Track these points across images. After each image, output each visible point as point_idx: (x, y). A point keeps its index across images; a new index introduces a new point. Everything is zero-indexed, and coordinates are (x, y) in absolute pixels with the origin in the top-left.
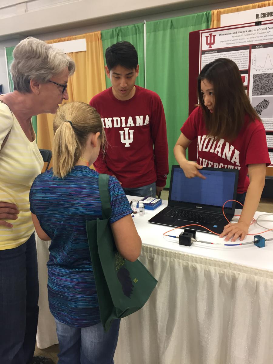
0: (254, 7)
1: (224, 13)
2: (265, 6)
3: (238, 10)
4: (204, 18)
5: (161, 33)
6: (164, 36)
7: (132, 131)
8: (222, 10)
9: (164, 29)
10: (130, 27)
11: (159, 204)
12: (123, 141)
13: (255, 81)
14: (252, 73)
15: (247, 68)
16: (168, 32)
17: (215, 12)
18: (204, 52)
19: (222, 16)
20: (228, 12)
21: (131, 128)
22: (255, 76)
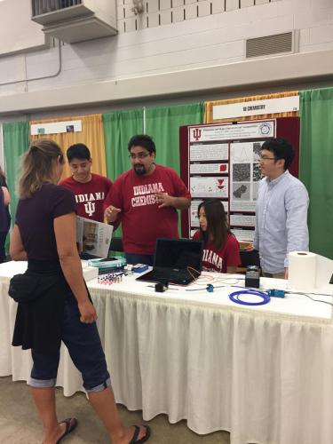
0: (241, 101)
1: (216, 104)
2: (250, 100)
3: (228, 103)
4: (198, 109)
5: (159, 120)
6: (162, 120)
7: (93, 204)
8: (214, 102)
9: (163, 116)
10: (130, 112)
11: (146, 268)
12: (87, 212)
13: (234, 169)
14: (232, 163)
15: (227, 158)
16: (166, 118)
17: (208, 103)
18: (192, 144)
19: (214, 107)
20: (219, 104)
21: (93, 202)
22: (234, 165)
